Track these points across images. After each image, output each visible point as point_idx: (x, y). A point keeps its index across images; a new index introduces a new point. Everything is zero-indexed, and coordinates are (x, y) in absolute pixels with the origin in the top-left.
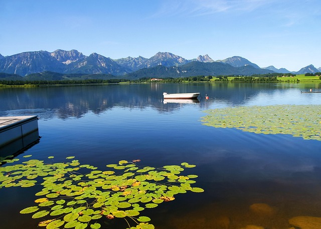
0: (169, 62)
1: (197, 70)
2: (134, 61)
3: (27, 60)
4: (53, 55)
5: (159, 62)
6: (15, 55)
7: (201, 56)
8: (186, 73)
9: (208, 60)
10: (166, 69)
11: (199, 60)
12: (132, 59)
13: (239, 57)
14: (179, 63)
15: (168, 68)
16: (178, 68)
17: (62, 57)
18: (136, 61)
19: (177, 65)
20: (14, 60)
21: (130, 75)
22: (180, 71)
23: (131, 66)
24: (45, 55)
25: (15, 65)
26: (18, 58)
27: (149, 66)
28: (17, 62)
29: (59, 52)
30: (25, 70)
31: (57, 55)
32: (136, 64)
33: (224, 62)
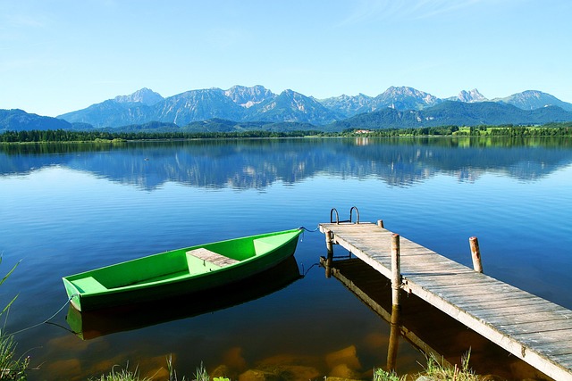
0: (407, 103)
1: (452, 116)
2: (351, 102)
3: (192, 102)
4: (228, 94)
5: (390, 103)
6: (176, 96)
7: (464, 92)
8: (433, 120)
9: (476, 98)
10: (400, 115)
11: (462, 99)
12: (348, 98)
13: (536, 92)
14: (424, 104)
15: (402, 113)
16: (420, 112)
17: (241, 97)
18: (352, 101)
19: (421, 108)
20: (175, 102)
21: (338, 124)
22: (422, 118)
23: (345, 110)
24: (217, 94)
25: (175, 109)
26: (180, 99)
27: (373, 109)
28: (178, 105)
29: (237, 89)
30: (188, 116)
31: (234, 95)
32: (353, 107)
33: (506, 101)
